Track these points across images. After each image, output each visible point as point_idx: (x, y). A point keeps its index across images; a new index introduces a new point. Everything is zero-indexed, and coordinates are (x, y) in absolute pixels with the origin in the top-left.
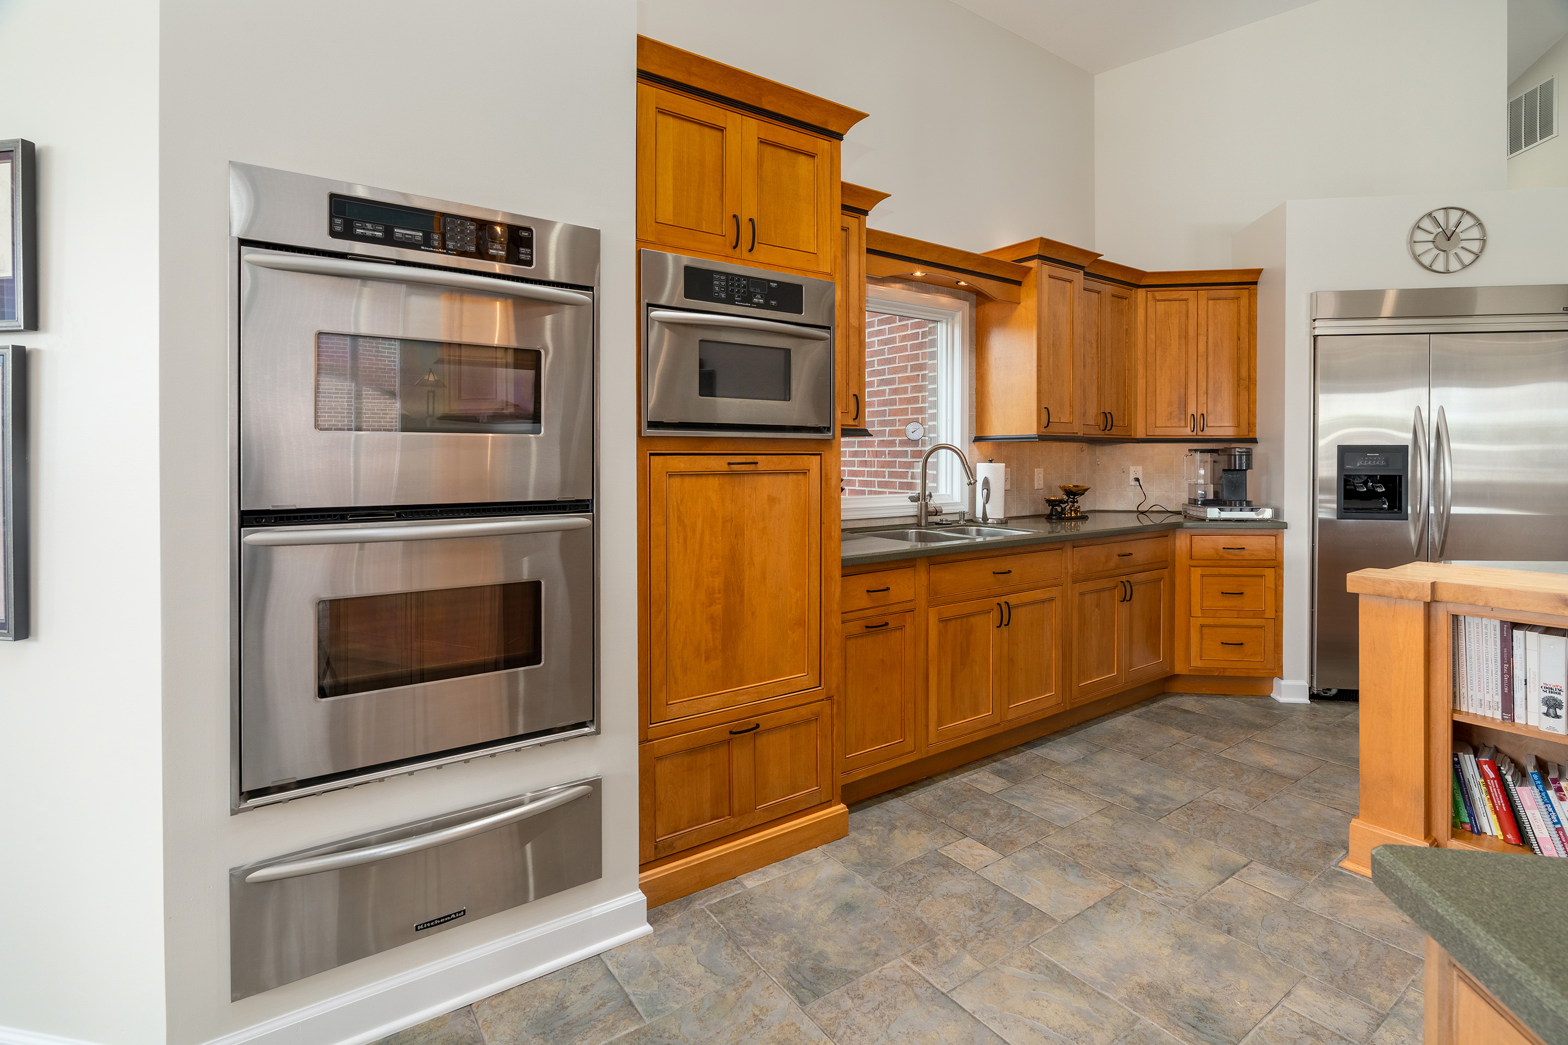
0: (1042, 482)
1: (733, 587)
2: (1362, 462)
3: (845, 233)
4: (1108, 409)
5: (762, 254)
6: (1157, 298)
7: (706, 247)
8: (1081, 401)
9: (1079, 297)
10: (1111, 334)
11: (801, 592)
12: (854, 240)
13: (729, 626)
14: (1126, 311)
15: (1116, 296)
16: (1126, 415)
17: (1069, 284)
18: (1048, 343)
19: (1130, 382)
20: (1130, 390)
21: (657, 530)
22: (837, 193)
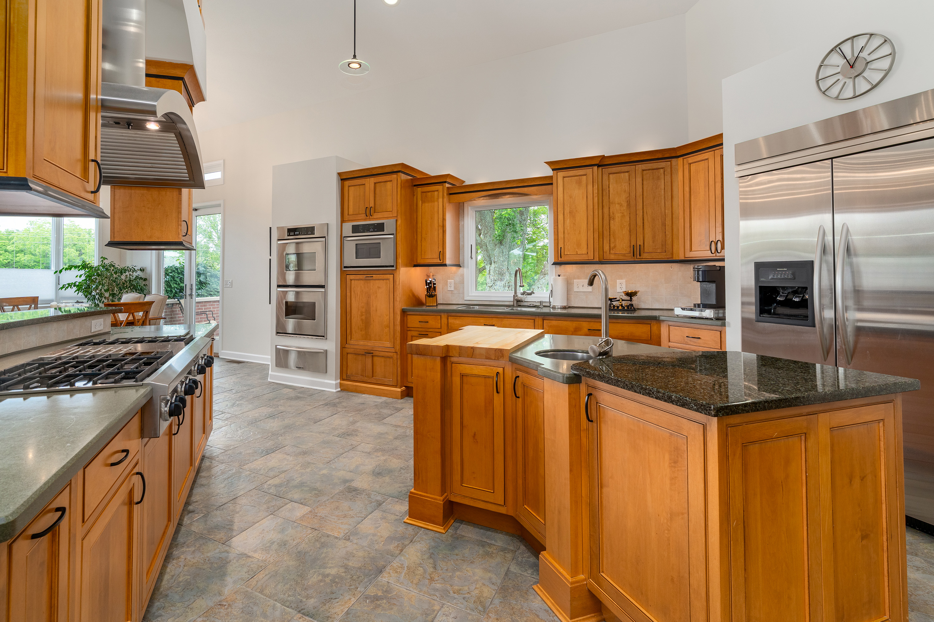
1: (368, 312)
2: (773, 276)
3: (437, 192)
4: (640, 242)
5: (376, 216)
6: (690, 162)
7: (360, 218)
8: (596, 241)
9: (593, 182)
10: (643, 195)
11: (388, 317)
12: (441, 194)
13: (367, 323)
14: (662, 176)
15: (649, 170)
16: (664, 244)
17: (585, 177)
18: (564, 213)
19: (668, 222)
20: (668, 228)
21: (348, 294)
22: (400, 189)
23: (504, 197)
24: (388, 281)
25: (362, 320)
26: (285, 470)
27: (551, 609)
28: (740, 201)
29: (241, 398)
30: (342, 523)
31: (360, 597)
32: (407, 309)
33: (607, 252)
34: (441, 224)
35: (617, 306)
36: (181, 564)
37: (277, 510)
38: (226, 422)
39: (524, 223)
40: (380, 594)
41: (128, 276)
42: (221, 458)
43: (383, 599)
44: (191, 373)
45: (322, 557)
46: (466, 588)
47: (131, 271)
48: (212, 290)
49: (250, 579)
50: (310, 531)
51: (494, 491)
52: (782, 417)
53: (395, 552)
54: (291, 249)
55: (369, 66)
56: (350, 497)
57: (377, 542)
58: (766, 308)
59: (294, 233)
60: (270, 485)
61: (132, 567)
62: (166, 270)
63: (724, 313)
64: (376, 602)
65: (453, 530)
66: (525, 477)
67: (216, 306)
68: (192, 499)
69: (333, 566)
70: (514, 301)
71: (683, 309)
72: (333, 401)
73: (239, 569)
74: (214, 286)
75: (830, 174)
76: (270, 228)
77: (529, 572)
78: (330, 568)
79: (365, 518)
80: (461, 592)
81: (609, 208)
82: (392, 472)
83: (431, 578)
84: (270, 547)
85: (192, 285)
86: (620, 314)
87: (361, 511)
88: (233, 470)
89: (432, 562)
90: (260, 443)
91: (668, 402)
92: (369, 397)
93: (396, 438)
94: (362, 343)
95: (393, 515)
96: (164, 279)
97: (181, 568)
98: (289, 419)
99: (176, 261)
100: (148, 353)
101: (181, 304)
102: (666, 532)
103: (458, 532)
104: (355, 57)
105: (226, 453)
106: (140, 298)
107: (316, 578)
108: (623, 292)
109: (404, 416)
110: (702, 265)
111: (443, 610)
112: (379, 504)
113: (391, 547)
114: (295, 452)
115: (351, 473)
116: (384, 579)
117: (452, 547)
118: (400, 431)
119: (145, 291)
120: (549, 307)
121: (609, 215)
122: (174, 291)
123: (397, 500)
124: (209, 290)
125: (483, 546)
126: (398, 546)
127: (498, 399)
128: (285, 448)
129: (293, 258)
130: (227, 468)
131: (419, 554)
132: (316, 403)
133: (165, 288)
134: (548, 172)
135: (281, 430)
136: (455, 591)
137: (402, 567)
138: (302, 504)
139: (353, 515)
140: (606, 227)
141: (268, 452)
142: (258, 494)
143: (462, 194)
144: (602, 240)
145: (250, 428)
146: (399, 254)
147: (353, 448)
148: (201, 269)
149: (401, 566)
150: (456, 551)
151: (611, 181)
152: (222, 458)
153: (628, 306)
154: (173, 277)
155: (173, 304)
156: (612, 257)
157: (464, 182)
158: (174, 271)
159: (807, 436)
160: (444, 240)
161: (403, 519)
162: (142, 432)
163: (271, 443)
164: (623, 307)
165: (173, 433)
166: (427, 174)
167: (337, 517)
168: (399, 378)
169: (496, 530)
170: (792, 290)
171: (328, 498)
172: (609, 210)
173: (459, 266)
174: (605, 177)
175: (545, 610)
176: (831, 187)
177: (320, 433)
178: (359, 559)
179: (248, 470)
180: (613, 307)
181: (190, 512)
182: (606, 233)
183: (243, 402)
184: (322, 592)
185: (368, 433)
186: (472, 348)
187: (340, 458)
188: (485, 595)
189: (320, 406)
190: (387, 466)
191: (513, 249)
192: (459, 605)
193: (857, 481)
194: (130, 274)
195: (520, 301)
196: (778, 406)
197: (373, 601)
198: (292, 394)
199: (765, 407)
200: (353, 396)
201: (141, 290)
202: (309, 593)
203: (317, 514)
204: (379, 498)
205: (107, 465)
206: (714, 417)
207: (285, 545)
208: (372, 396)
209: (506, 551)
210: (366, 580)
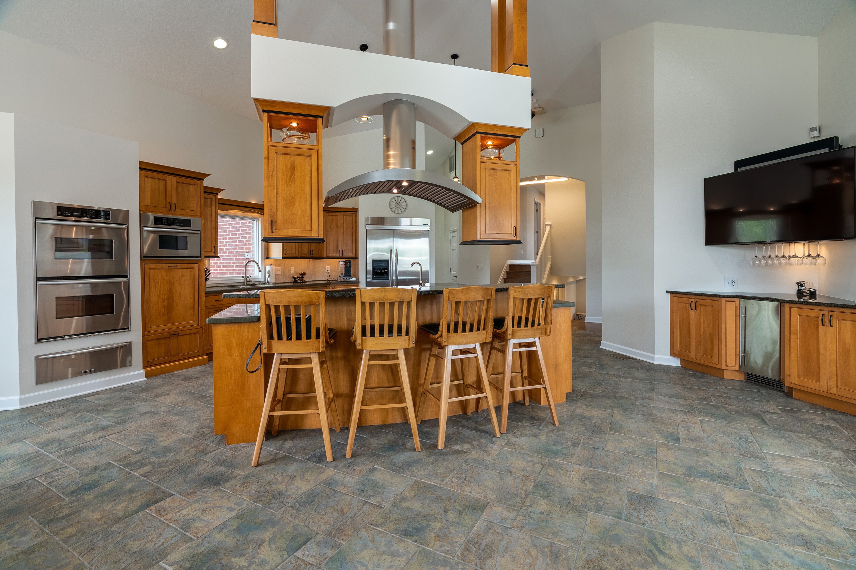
0: (293, 272)
1: (170, 298)
5: (180, 212)
6: (329, 215)
7: (163, 211)
11: (192, 300)
12: (214, 202)
13: (169, 308)
16: (319, 250)
21: (147, 283)
22: (203, 194)
24: (192, 269)
25: (164, 306)
34: (214, 225)
59: (72, 214)
63: (359, 279)
70: (244, 282)
94: (165, 327)
120: (266, 284)
160: (216, 238)
168: (204, 348)
170: (382, 269)
195: (249, 282)
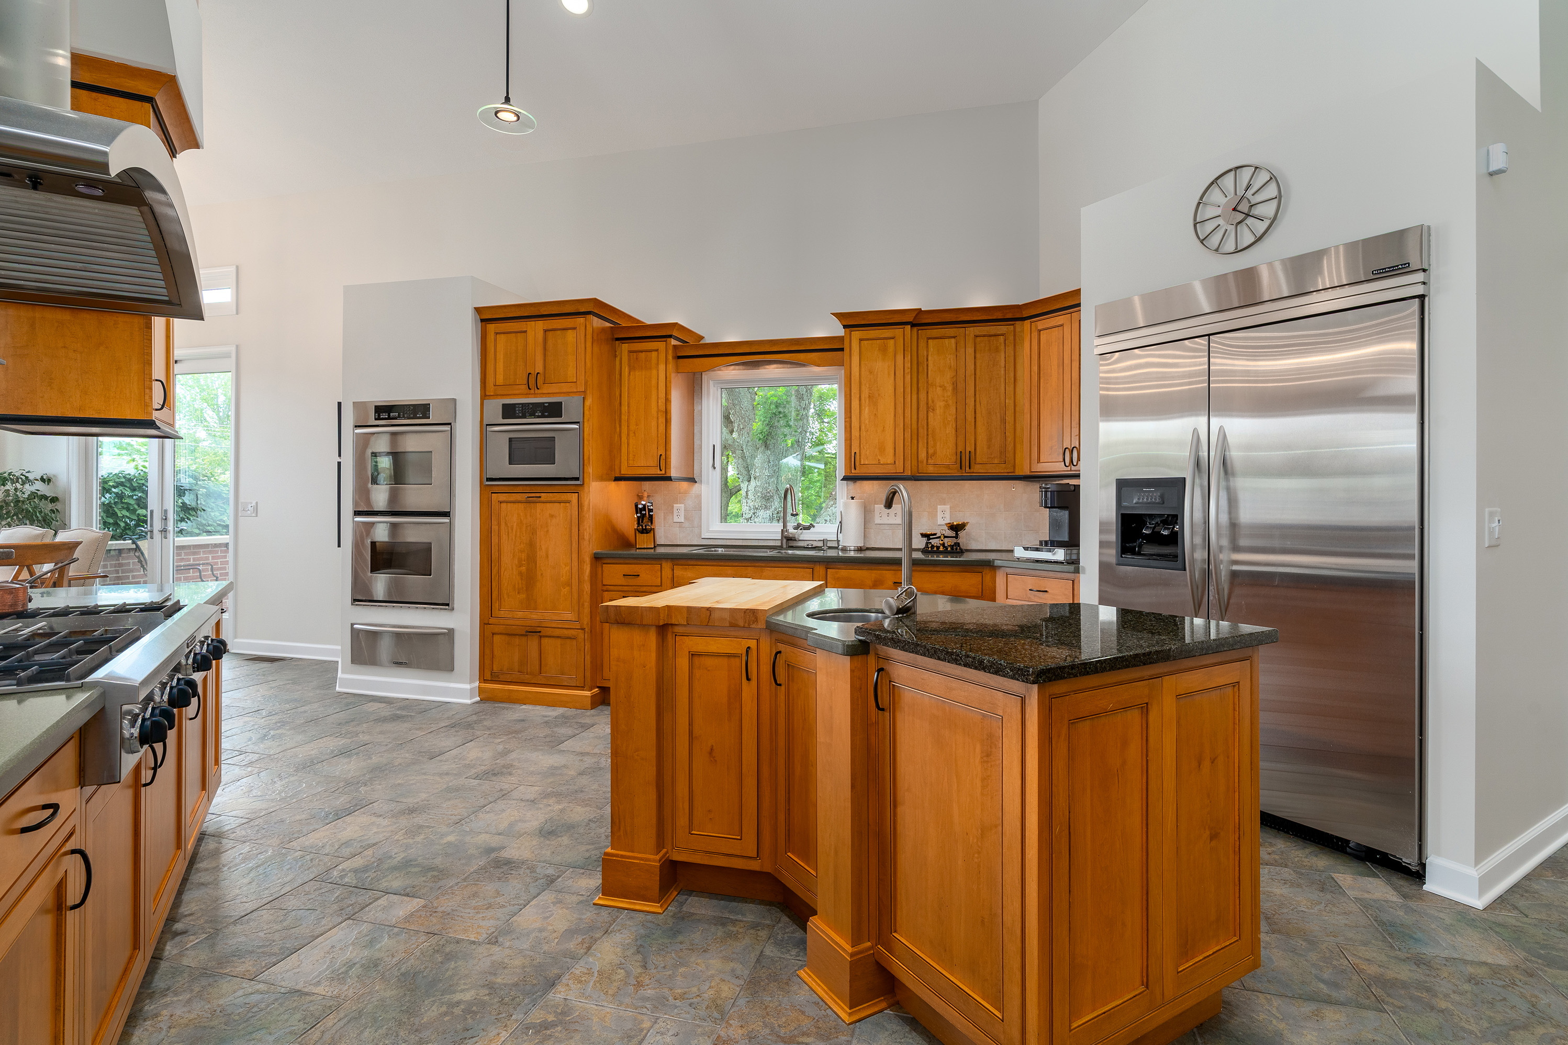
1: (531, 559)
2: (1138, 499)
3: (656, 353)
4: (970, 448)
5: (545, 389)
6: (1040, 328)
7: (517, 392)
8: (908, 443)
9: (904, 350)
10: (975, 374)
11: (568, 568)
12: (662, 356)
13: (529, 579)
14: (1003, 347)
15: (984, 336)
16: (1003, 452)
17: (892, 342)
18: (860, 397)
19: (1009, 418)
20: (1009, 427)
21: (495, 527)
22: (590, 345)
23: (767, 367)
24: (568, 504)
25: (521, 574)
26: (374, 842)
27: (823, 1000)
28: (1101, 392)
29: (279, 725)
30: (483, 919)
31: (516, 1028)
32: (602, 554)
33: (923, 462)
34: (663, 408)
35: (937, 546)
36: (162, 1025)
37: (359, 911)
38: (249, 769)
39: (804, 413)
40: (551, 1018)
41: (12, 492)
42: (240, 833)
43: (556, 1025)
44: (179, 669)
45: (446, 976)
46: (695, 989)
47: (17, 481)
48: (210, 523)
49: (308, 1030)
50: (423, 938)
51: (741, 837)
52: (1119, 682)
53: (578, 951)
54: (382, 445)
55: (534, 120)
56: (497, 875)
57: (546, 941)
58: (1128, 545)
59: (389, 415)
60: (343, 870)
61: (64, 1026)
62: (104, 482)
63: (1078, 554)
64: (544, 1032)
65: (675, 907)
66: (789, 809)
67: (219, 554)
68: (180, 911)
69: (467, 987)
70: (782, 540)
71: (1026, 549)
72: (465, 720)
73: (286, 1017)
74: (215, 514)
75: (1206, 359)
76: (339, 404)
77: (792, 954)
78: (461, 992)
79: (525, 906)
80: (686, 996)
81: (927, 393)
82: (574, 828)
83: (638, 982)
84: (347, 972)
85: (166, 511)
86: (941, 558)
87: (517, 896)
88: (266, 851)
89: (640, 959)
90: (321, 801)
91: (979, 670)
92: (535, 708)
93: (581, 774)
94: (520, 614)
95: (575, 895)
96: (100, 499)
97: (164, 1033)
98: (380, 754)
99: (128, 462)
100: (84, 633)
101: (140, 550)
102: (976, 855)
103: (684, 909)
104: (507, 100)
105: (252, 823)
106: (43, 536)
107: (435, 1010)
108: (946, 524)
109: (596, 737)
110: (1052, 485)
111: (657, 1026)
112: (551, 881)
113: (572, 945)
114: (392, 811)
115: (500, 837)
116: (559, 996)
117: (674, 932)
118: (589, 761)
119: (54, 522)
120: (836, 548)
121: (927, 404)
122: (122, 524)
123: (582, 871)
124: (204, 522)
125: (723, 925)
126: (582, 943)
127: (748, 691)
128: (373, 806)
129: (385, 463)
130: (254, 849)
131: (618, 949)
132: (432, 725)
133: (102, 517)
134: (836, 329)
135: (364, 775)
136: (678, 996)
137: (590, 973)
138: (407, 895)
139: (504, 904)
140: (923, 422)
141: (339, 815)
142: (321, 889)
143: (698, 359)
144: (916, 442)
145: (300, 777)
146: (589, 458)
147: (504, 795)
148: (186, 481)
149: (588, 972)
150: (680, 938)
151: (931, 349)
152: (244, 833)
153: (953, 546)
154: (120, 496)
155: (120, 551)
156: (931, 469)
157: (703, 338)
158: (122, 484)
159: (1149, 706)
160: (668, 435)
161: (593, 899)
162: (82, 775)
163: (344, 799)
164: (945, 547)
165: (143, 782)
166: (638, 321)
167: (474, 909)
168: (588, 674)
169: (744, 900)
170: (1161, 519)
171: (457, 881)
172: (927, 396)
173: (692, 480)
174: (922, 344)
175: (814, 1003)
176: (1207, 378)
177: (441, 775)
178: (515, 970)
179: (299, 849)
180: (931, 547)
181: (177, 934)
182: (923, 432)
183: (284, 732)
184: (447, 1031)
185: (532, 769)
186: (708, 609)
187: (480, 814)
188: (724, 995)
189: (441, 730)
190: (566, 818)
191: (786, 457)
192: (684, 1015)
193: (1206, 764)
194: (16, 489)
195: (791, 540)
196: (1112, 667)
197: (539, 1031)
198: (385, 711)
199: (1096, 668)
200: (504, 708)
201: (44, 521)
202: (422, 1037)
203: (436, 908)
204: (551, 871)
205: (13, 832)
206: (1033, 684)
207: (376, 966)
208: (538, 707)
209: (760, 928)
210: (526, 1001)
